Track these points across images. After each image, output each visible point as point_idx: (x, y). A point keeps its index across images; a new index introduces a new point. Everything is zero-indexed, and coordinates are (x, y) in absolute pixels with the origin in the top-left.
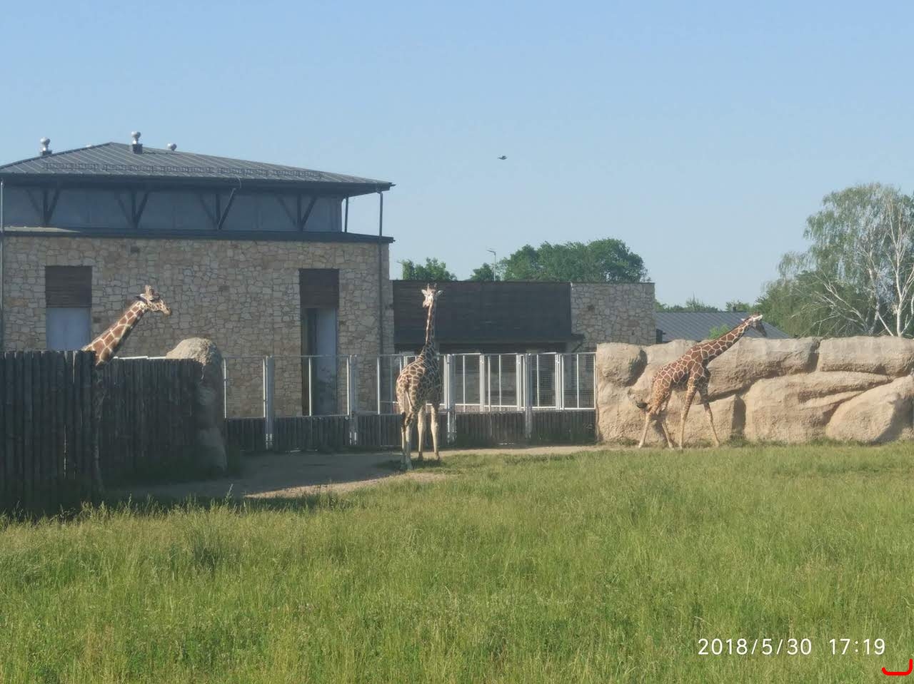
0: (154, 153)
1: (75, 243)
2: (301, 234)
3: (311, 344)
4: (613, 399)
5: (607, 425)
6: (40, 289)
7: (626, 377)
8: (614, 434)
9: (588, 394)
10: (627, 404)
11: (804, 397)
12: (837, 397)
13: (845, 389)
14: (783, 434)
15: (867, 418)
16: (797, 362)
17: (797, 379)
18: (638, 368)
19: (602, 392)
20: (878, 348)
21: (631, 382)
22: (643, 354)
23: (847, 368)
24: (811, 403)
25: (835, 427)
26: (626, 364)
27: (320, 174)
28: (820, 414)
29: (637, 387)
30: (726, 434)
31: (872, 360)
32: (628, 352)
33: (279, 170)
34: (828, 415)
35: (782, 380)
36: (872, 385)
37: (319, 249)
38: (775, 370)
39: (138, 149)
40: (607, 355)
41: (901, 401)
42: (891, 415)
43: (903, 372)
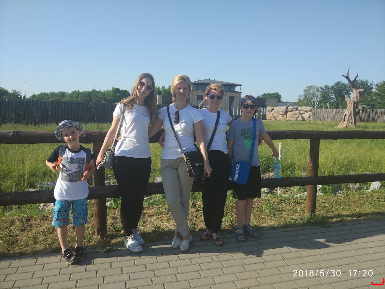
0: (212, 80)
1: (201, 92)
2: (230, 91)
3: (230, 105)
5: (268, 117)
6: (197, 98)
7: (271, 111)
8: (269, 119)
10: (271, 115)
11: (295, 115)
12: (300, 115)
14: (292, 119)
16: (294, 110)
17: (294, 112)
18: (273, 110)
19: (267, 113)
20: (306, 108)
22: (273, 108)
23: (302, 111)
24: (296, 115)
25: (299, 119)
28: (297, 117)
31: (305, 110)
32: (271, 108)
33: (228, 83)
34: (298, 117)
35: (292, 112)
36: (305, 113)
37: (232, 93)
39: (210, 80)
40: (268, 108)
41: (309, 116)
42: (307, 117)
43: (309, 112)
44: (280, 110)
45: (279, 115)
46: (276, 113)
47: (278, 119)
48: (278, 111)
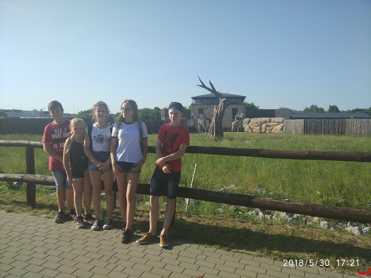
1: (202, 105)
6: (198, 111)
7: (248, 123)
8: (246, 131)
10: (248, 127)
12: (274, 126)
14: (265, 131)
15: (276, 129)
16: (268, 121)
17: (268, 124)
18: (249, 122)
19: (245, 125)
20: (278, 119)
22: (250, 120)
23: (274, 122)
24: (270, 127)
25: (273, 131)
30: (259, 131)
31: (277, 121)
32: (248, 119)
34: (272, 129)
35: (266, 124)
38: (265, 122)
40: (246, 120)
41: (281, 127)
42: (279, 129)
43: (282, 123)
44: (255, 122)
45: (255, 126)
46: (252, 125)
47: (254, 131)
48: (254, 122)
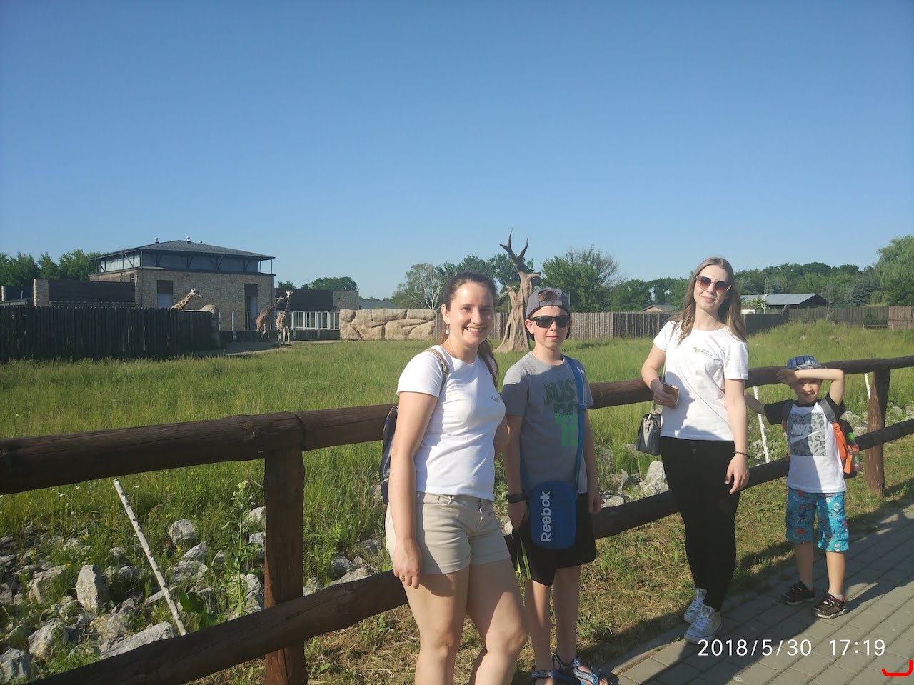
0: (195, 244)
1: (167, 273)
2: (245, 272)
3: (248, 307)
4: (345, 326)
5: (343, 334)
7: (349, 320)
8: (345, 337)
9: (337, 325)
10: (350, 328)
11: (403, 326)
12: (412, 327)
13: (414, 324)
14: (396, 337)
15: (421, 333)
16: (401, 316)
17: (400, 321)
18: (353, 317)
19: (342, 324)
20: (424, 312)
21: (351, 321)
22: (355, 313)
23: (415, 318)
24: (404, 328)
25: (412, 335)
26: (349, 315)
27: (251, 253)
28: (407, 331)
29: (352, 323)
30: (379, 337)
31: (423, 316)
32: (350, 312)
33: (238, 251)
34: (410, 332)
35: (396, 321)
36: (422, 323)
37: (251, 277)
38: (394, 318)
39: (189, 242)
40: (343, 313)
41: (430, 328)
42: (428, 332)
43: (431, 320)
44: (370, 318)
45: (368, 327)
46: (360, 324)
47: (365, 337)
48: (365, 319)
